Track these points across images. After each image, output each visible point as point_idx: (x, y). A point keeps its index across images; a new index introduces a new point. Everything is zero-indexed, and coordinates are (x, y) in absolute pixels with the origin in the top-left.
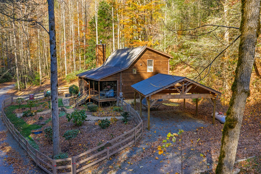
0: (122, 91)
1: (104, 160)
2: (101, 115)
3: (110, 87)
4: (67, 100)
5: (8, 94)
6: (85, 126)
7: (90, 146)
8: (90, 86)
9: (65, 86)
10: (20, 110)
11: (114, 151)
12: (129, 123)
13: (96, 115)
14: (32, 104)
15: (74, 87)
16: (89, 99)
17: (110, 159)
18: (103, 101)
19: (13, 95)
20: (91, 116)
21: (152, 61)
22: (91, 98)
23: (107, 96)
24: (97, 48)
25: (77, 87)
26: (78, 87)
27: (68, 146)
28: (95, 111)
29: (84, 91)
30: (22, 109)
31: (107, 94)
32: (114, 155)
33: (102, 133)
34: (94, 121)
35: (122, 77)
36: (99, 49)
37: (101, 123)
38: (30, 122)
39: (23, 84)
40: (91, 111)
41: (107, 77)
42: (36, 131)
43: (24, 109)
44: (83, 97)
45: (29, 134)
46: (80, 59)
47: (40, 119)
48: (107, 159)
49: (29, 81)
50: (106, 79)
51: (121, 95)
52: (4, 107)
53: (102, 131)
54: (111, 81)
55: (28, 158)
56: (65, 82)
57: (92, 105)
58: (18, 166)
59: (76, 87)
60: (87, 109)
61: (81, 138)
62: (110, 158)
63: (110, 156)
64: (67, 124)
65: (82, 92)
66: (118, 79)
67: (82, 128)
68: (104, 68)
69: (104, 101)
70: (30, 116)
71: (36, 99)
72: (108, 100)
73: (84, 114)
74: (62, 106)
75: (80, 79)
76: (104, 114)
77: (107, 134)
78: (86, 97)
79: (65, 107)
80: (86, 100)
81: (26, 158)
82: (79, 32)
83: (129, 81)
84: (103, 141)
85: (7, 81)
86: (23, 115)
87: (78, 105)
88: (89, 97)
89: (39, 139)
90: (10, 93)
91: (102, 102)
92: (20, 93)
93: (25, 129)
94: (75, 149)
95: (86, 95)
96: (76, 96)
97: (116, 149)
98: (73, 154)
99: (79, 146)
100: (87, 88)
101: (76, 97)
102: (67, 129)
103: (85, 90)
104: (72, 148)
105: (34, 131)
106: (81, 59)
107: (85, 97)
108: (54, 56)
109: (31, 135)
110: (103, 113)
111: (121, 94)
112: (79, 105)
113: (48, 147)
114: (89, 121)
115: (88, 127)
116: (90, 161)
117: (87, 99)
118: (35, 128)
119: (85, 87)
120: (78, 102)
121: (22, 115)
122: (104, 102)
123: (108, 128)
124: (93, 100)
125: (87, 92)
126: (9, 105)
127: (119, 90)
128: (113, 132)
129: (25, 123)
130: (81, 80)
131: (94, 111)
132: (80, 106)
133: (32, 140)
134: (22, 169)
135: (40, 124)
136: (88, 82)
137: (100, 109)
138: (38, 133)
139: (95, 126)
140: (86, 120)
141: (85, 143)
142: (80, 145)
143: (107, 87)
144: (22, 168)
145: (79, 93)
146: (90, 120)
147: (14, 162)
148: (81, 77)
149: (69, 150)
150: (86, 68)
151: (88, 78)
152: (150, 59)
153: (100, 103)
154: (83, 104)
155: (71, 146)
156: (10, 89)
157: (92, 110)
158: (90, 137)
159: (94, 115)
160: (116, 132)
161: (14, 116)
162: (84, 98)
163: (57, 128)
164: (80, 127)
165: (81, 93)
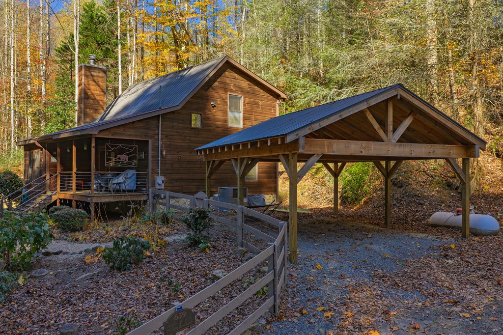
0: (163, 174)
6: (44, 270)
8: (61, 165)
12: (214, 247)
13: (85, 239)
15: (8, 178)
16: (55, 201)
18: (104, 201)
20: (65, 244)
21: (240, 98)
22: (61, 199)
23: (118, 186)
24: (83, 75)
28: (81, 228)
31: (117, 181)
34: (80, 253)
35: (164, 133)
40: (66, 231)
41: (119, 126)
50: (115, 134)
51: (161, 182)
53: (119, 278)
54: (131, 141)
59: (15, 177)
66: (151, 137)
67: (31, 277)
69: (107, 200)
75: (28, 152)
78: (47, 196)
80: (47, 205)
83: (181, 144)
91: (102, 204)
111: (160, 179)
114: (60, 256)
115: (59, 273)
117: (52, 201)
119: (44, 170)
123: (141, 268)
124: (71, 200)
127: (152, 170)
131: (74, 230)
136: (55, 156)
139: (84, 268)
140: (47, 254)
143: (119, 158)
146: (64, 250)
152: (235, 93)
153: (97, 204)
157: (68, 227)
159: (77, 240)
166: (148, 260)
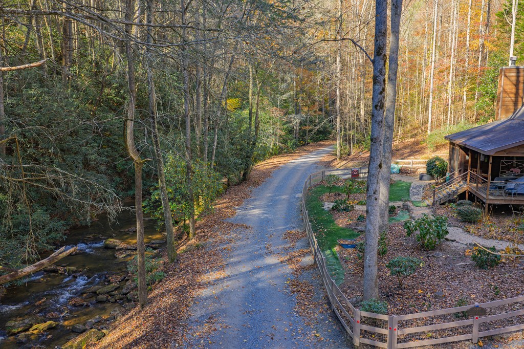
1: (463, 340)
2: (484, 234)
3: (520, 170)
4: (420, 187)
5: (321, 162)
6: (441, 253)
7: (440, 299)
8: (471, 163)
9: (423, 156)
10: (331, 196)
11: (495, 328)
13: (474, 233)
14: (351, 187)
15: (437, 163)
16: (465, 192)
17: (479, 343)
18: (496, 203)
19: (328, 165)
20: (461, 233)
22: (469, 192)
23: (510, 191)
24: (503, 77)
25: (444, 161)
26: (448, 162)
27: (396, 286)
28: (475, 222)
29: (456, 172)
30: (335, 195)
31: (509, 187)
32: (491, 338)
33: (475, 278)
34: (466, 245)
36: (505, 78)
37: (478, 254)
38: (342, 221)
39: (348, 147)
40: (465, 222)
41: (513, 148)
42: (346, 243)
43: (339, 195)
44: (453, 187)
45: (334, 245)
46: (465, 98)
47: (358, 219)
48: (470, 341)
49: (358, 141)
50: (510, 152)
52: (309, 187)
53: (478, 273)
55: (322, 290)
56: (424, 148)
57: (468, 207)
58: (303, 300)
59: (442, 161)
60: (455, 215)
61: (427, 278)
62: (478, 341)
63: (481, 338)
64: (406, 240)
65: (453, 174)
67: (433, 256)
68: (514, 122)
69: (498, 203)
70: (345, 210)
71: (362, 178)
72: (511, 200)
73: (441, 227)
74: (406, 201)
75: (452, 146)
76: (493, 232)
77: (486, 284)
78: (460, 186)
79: (412, 202)
80: (459, 194)
81: (319, 288)
82: (468, 39)
84: (473, 296)
85: (325, 139)
86: (333, 208)
87: (438, 203)
88: (465, 187)
89: (348, 259)
90: (324, 162)
91: (494, 205)
92: (340, 164)
93: (329, 234)
94: (406, 298)
95: (460, 182)
96: (442, 181)
97: (501, 325)
98: (400, 308)
99: (417, 292)
100: (464, 167)
101: (441, 184)
102: (404, 251)
103: (460, 171)
104: (401, 295)
105: (342, 242)
106: (467, 100)
107: (458, 187)
108: (378, 108)
109: (337, 247)
110: (490, 231)
112: (442, 202)
113: (359, 279)
114: (454, 243)
115: (448, 257)
116: (430, 334)
117: (461, 191)
118: (347, 236)
119: (460, 165)
120: (441, 196)
121: (331, 205)
122: (499, 205)
123: (493, 270)
124: (474, 196)
125: (464, 175)
126: (317, 184)
128: (503, 281)
129: (333, 221)
130: (453, 148)
131: (470, 222)
132: (443, 204)
133: (337, 258)
134: (309, 307)
135: (357, 229)
136: (468, 155)
137: (487, 219)
138: (349, 247)
139: (463, 258)
140: (447, 240)
141: (432, 291)
142: (420, 292)
143: (512, 171)
144: (309, 305)
145: (448, 174)
146: (457, 242)
147: (299, 291)
148: (453, 142)
149: (396, 296)
150: (477, 120)
151: (467, 147)
153: (490, 205)
154: (450, 201)
155: (401, 289)
156: (327, 154)
157: (467, 219)
158: (445, 279)
159: (469, 232)
160: (511, 282)
161: (319, 206)
162: (455, 189)
163: (373, 250)
164: (431, 253)
165: (451, 176)
166: (502, 265)
